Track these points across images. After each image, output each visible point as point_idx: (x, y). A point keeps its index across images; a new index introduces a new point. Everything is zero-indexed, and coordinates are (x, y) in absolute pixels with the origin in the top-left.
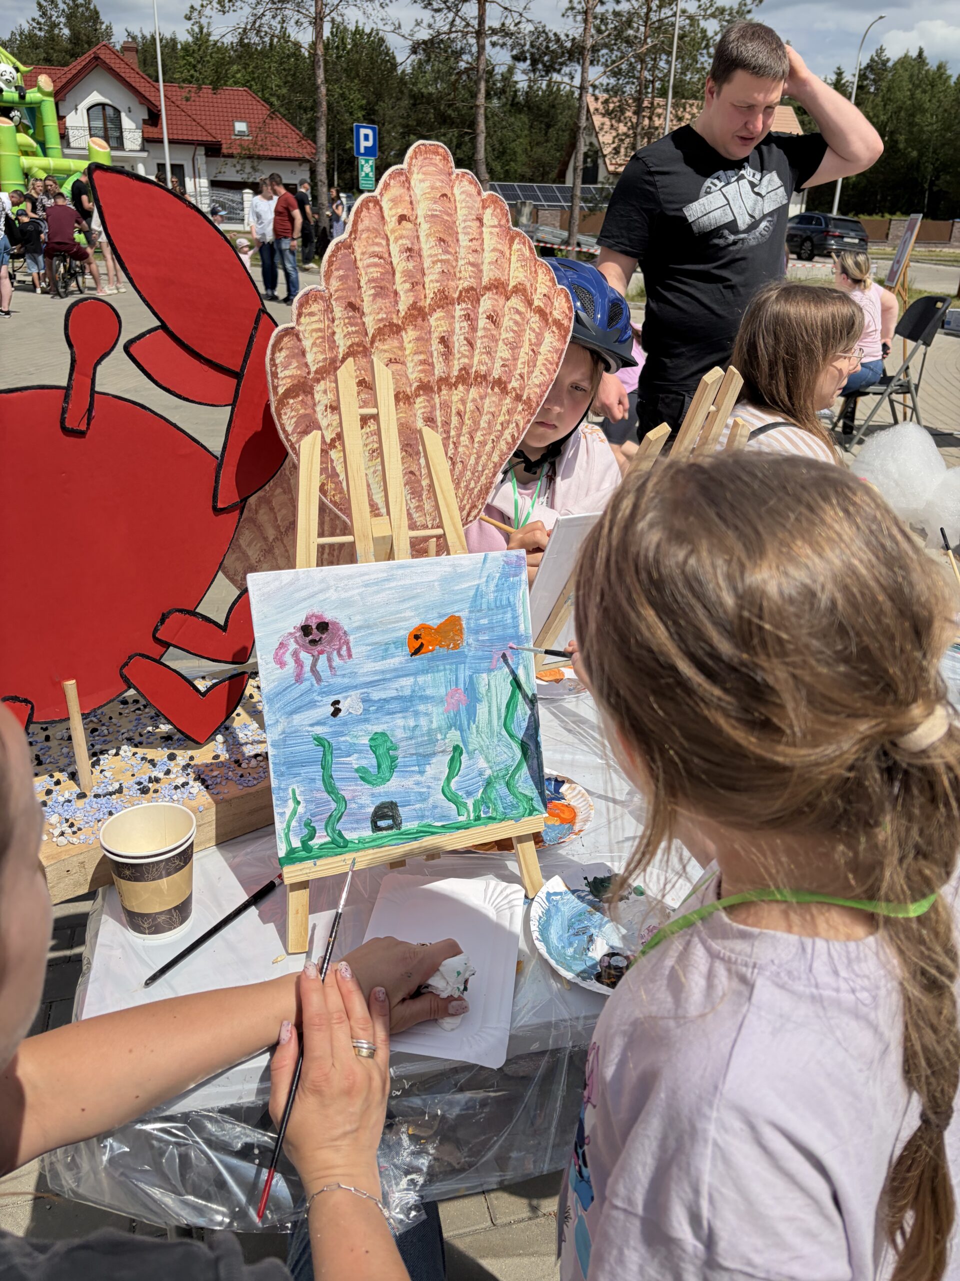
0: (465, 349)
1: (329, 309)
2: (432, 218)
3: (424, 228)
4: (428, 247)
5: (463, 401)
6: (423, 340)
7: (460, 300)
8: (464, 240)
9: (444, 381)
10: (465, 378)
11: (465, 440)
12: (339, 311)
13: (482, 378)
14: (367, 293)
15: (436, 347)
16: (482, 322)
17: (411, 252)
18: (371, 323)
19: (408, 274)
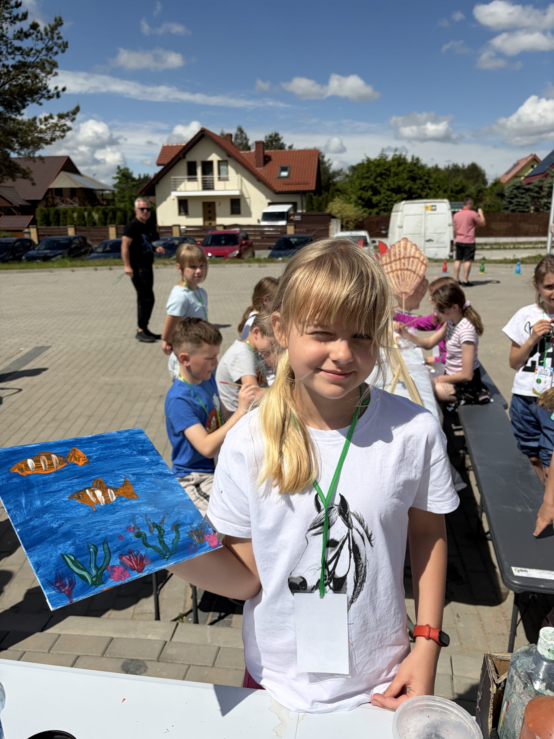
0: (407, 265)
2: (403, 247)
7: (407, 258)
11: (408, 279)
12: (388, 257)
15: (402, 264)
16: (410, 262)
18: (392, 259)
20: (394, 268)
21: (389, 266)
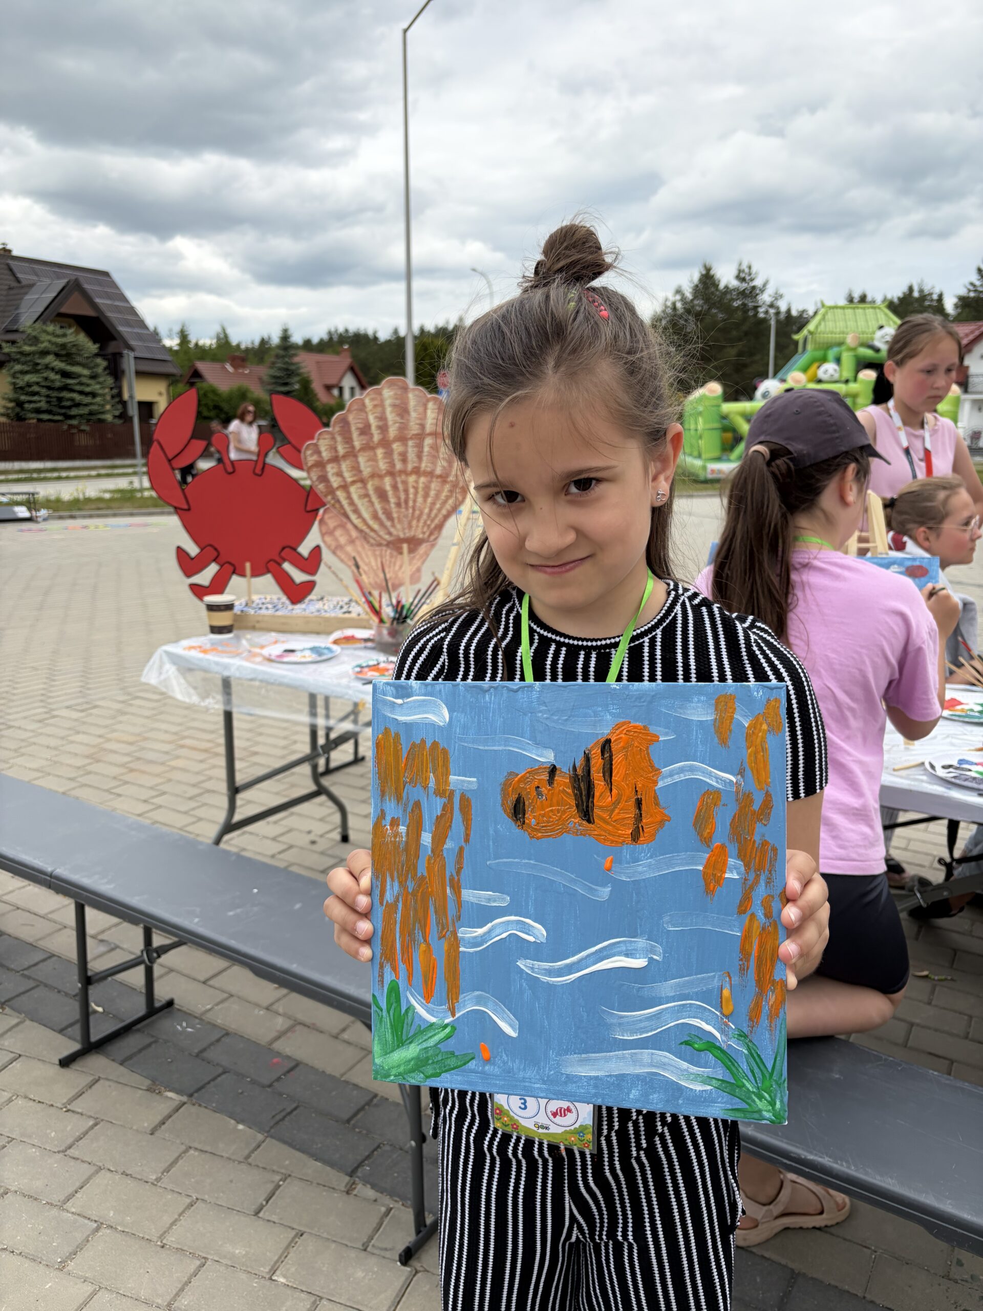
0: (415, 459)
1: (333, 438)
2: (394, 406)
3: (389, 410)
4: (391, 416)
5: (417, 482)
6: (389, 453)
7: (411, 438)
8: (413, 415)
9: (403, 472)
10: (417, 471)
11: (420, 499)
12: (339, 439)
13: (430, 474)
14: (355, 435)
15: (397, 457)
16: (426, 449)
17: (382, 418)
18: (357, 444)
19: (379, 427)
20: (366, 471)
21: (345, 466)
